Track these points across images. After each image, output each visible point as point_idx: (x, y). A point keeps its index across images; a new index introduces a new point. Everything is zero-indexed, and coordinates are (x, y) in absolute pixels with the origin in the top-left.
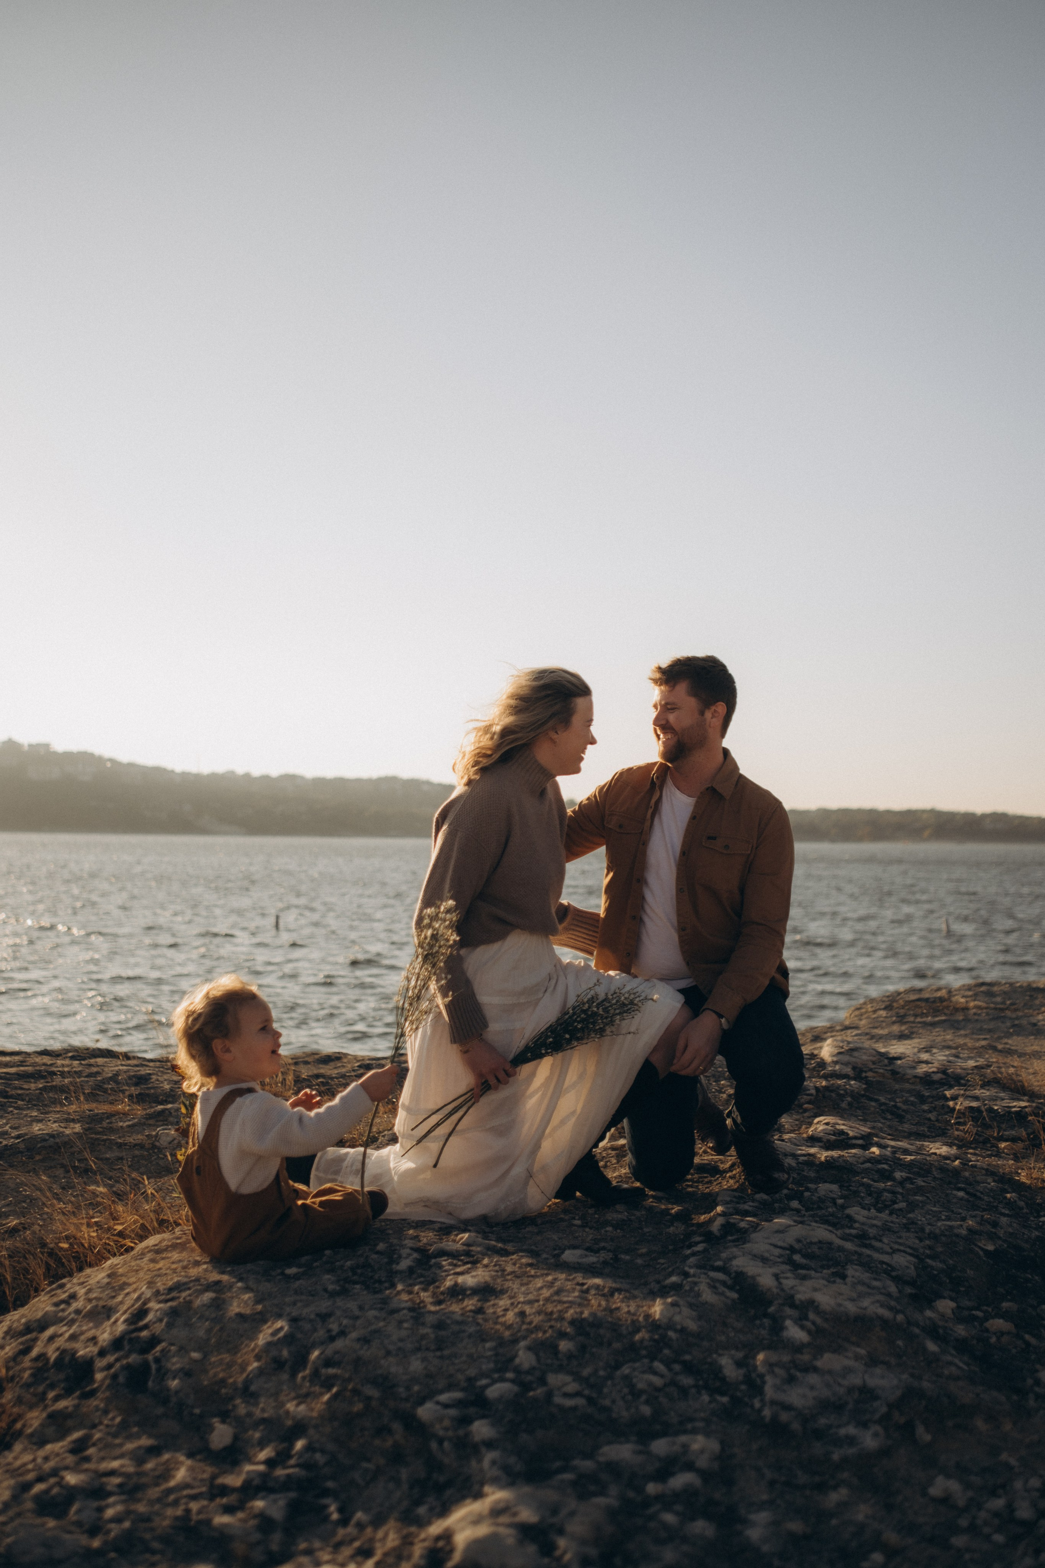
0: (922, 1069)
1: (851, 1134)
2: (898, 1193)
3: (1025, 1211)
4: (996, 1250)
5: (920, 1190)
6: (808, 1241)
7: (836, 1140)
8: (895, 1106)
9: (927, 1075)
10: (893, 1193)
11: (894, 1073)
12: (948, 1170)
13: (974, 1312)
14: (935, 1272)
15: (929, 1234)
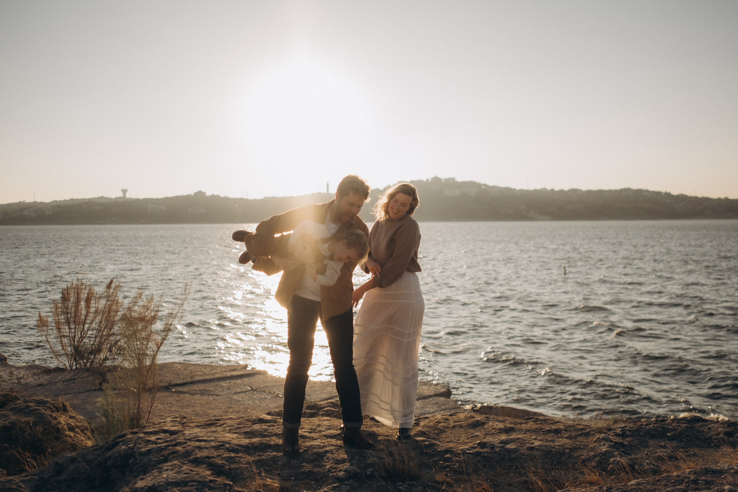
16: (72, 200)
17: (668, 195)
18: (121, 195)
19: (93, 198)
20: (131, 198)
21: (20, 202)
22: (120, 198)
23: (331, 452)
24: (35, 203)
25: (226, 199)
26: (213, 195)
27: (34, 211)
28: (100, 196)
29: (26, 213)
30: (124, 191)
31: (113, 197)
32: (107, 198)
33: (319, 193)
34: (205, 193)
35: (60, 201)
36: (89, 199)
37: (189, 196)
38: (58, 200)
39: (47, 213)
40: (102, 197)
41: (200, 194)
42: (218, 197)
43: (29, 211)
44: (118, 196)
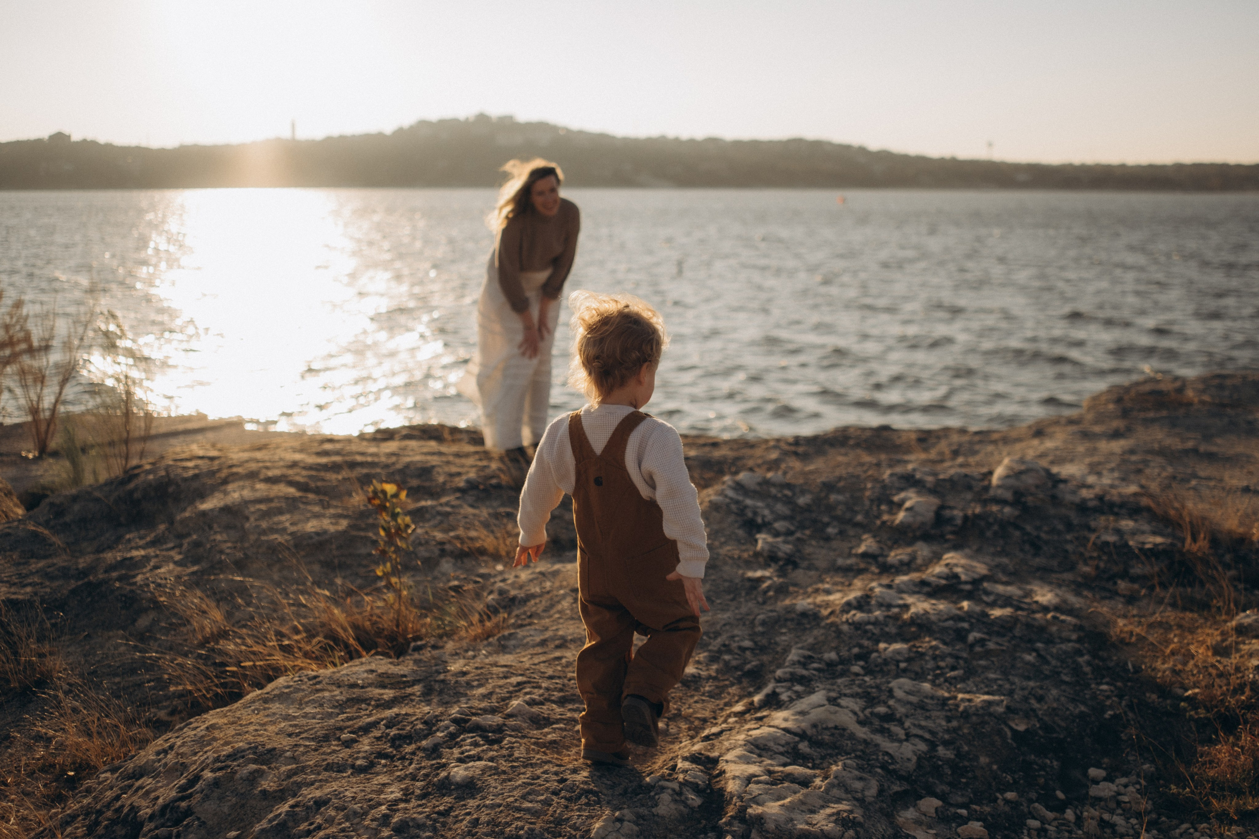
0: (1085, 493)
1: (963, 577)
2: (961, 658)
3: (1089, 676)
4: (1027, 730)
5: (988, 654)
6: (824, 726)
7: (945, 585)
8: (1038, 537)
9: (1084, 501)
10: (957, 658)
11: (1054, 498)
12: (1033, 626)
13: (959, 811)
14: (940, 763)
15: (962, 713)
17: (862, 150)
23: (439, 466)
25: (109, 147)
26: (85, 141)
33: (278, 140)
34: (69, 137)
37: (38, 142)
41: (59, 138)
42: (94, 144)
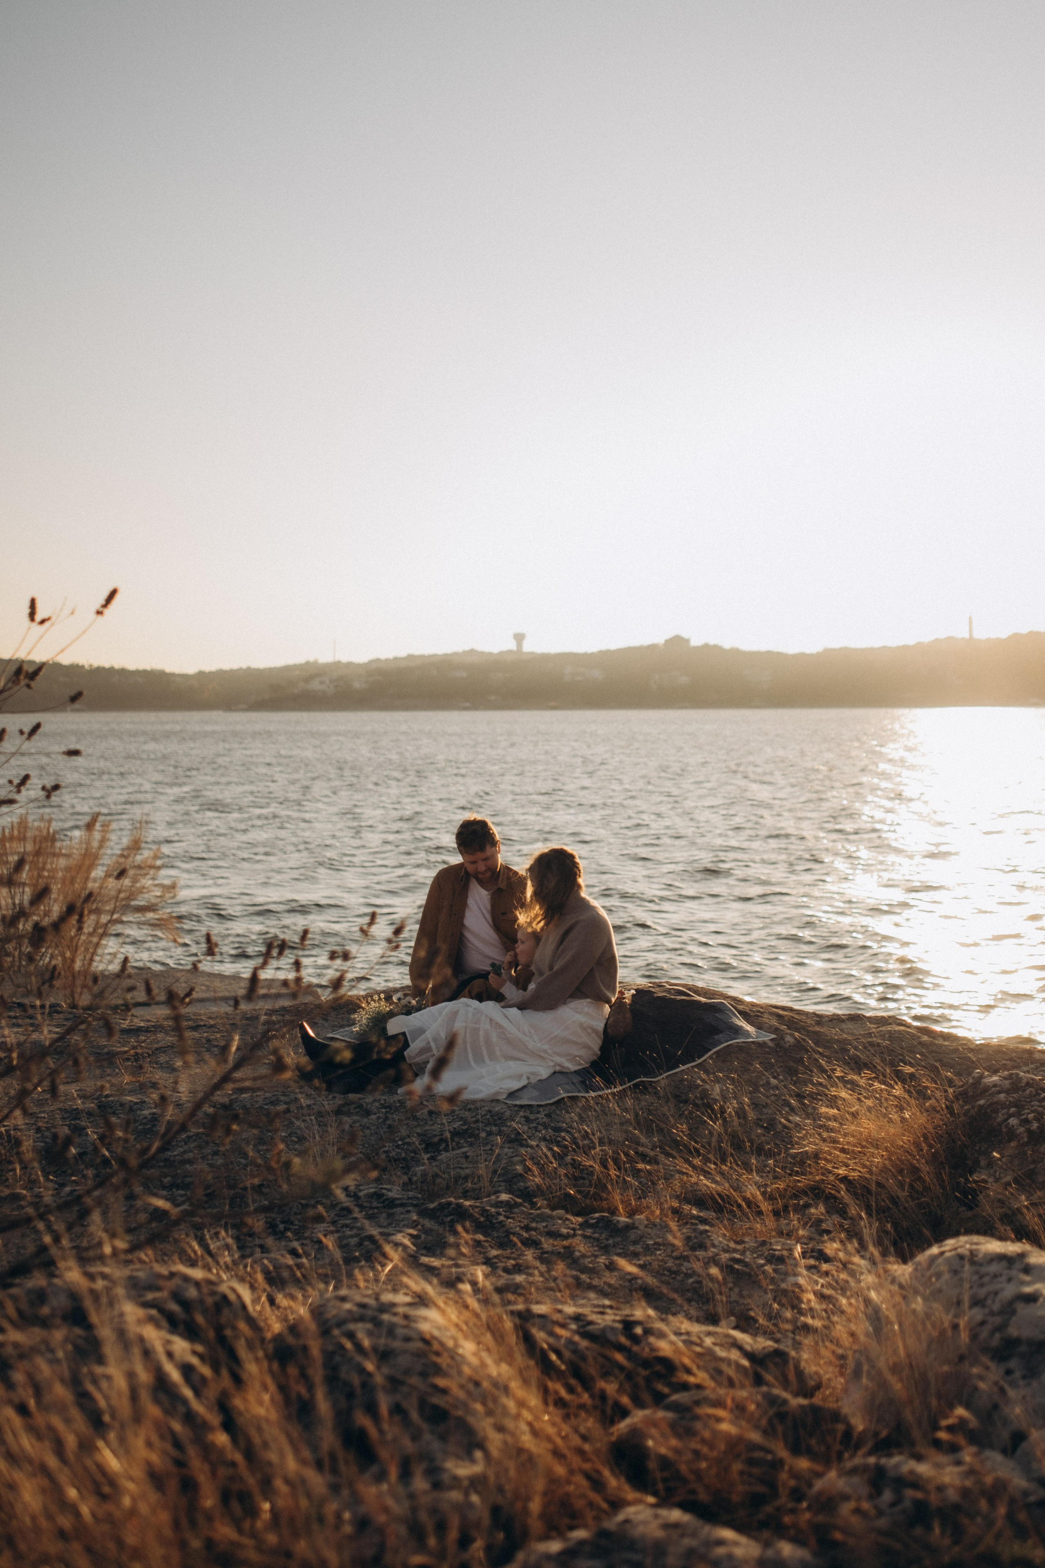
16: (410, 657)
18: (512, 645)
19: (455, 654)
20: (532, 653)
21: (308, 663)
22: (510, 652)
24: (338, 664)
26: (705, 645)
27: (331, 681)
28: (467, 648)
29: (315, 686)
30: (519, 638)
31: (495, 650)
32: (482, 653)
35: (387, 660)
36: (446, 655)
37: (653, 647)
38: (383, 657)
39: (357, 685)
40: (472, 651)
41: (677, 642)
43: (321, 683)
44: (505, 648)
